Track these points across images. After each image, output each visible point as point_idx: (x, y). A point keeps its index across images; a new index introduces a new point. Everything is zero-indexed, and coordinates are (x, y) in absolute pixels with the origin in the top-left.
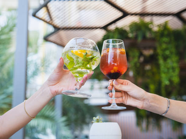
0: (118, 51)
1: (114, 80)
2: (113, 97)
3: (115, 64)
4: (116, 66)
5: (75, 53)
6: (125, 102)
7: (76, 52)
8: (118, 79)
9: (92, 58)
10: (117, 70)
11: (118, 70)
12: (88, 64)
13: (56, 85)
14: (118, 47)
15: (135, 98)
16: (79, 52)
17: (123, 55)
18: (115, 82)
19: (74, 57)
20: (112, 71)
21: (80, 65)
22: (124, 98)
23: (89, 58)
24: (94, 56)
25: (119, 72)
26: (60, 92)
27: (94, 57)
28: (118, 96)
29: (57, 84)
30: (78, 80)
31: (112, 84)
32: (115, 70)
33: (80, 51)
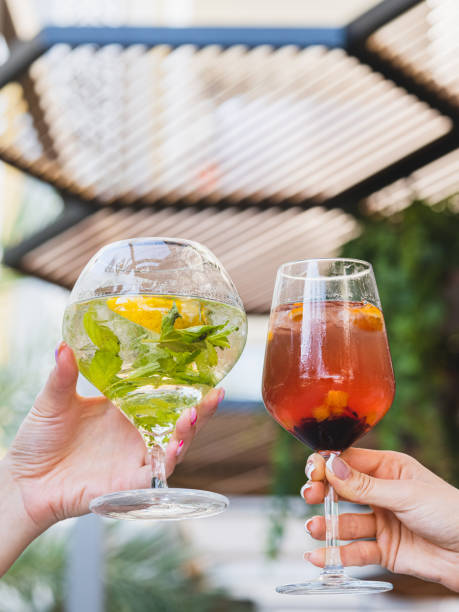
0: (346, 317)
1: (333, 456)
2: (329, 536)
3: (336, 378)
4: (337, 387)
5: (123, 309)
6: (391, 562)
7: (130, 306)
8: (351, 448)
9: (203, 336)
10: (345, 405)
11: (347, 408)
12: (189, 360)
13: (48, 476)
14: (346, 295)
15: (433, 541)
16: (144, 305)
17: (368, 334)
18: (334, 464)
19: (119, 330)
20: (321, 413)
21: (153, 365)
22: (383, 538)
23: (190, 335)
24: (215, 325)
25: (355, 414)
26: (74, 504)
27: (211, 331)
28: (353, 530)
29: (56, 470)
30: (158, 440)
31: (319, 476)
32: (331, 408)
33: (147, 303)
